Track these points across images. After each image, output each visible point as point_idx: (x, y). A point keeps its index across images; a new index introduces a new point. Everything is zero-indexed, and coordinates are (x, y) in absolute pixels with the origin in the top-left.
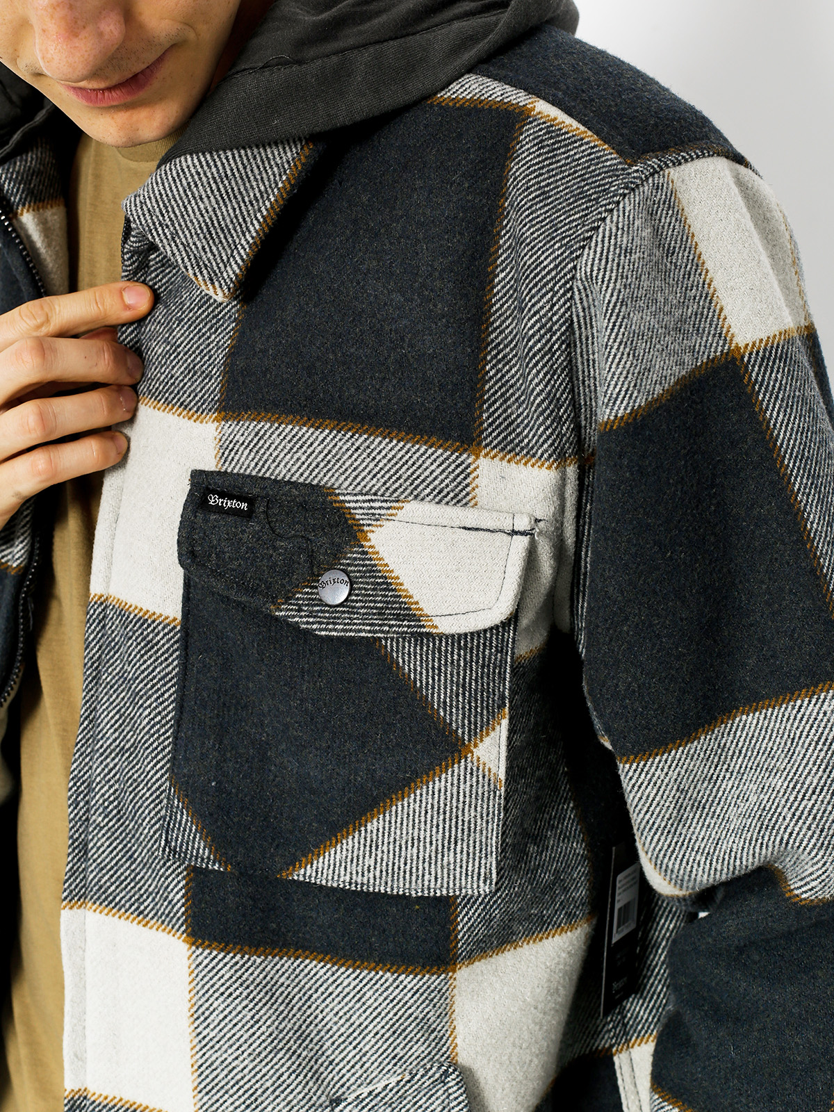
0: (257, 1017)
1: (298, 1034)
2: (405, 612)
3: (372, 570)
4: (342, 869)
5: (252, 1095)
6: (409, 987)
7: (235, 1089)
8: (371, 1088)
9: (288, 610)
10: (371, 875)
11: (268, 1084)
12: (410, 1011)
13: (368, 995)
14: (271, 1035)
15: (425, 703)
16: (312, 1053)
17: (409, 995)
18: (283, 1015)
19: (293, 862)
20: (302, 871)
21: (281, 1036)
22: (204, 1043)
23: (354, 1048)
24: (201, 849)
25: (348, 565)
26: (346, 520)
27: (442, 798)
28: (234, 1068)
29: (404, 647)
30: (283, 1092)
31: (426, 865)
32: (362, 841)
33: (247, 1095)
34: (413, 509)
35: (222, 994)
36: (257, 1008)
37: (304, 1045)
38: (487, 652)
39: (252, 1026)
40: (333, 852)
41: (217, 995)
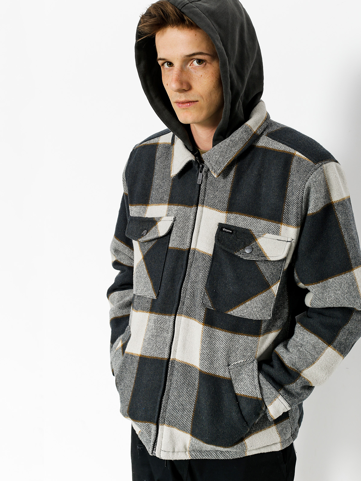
0: (216, 343)
1: (223, 349)
2: (264, 256)
3: (257, 246)
4: (239, 312)
5: (212, 361)
6: (250, 339)
7: (208, 360)
8: (237, 362)
9: (238, 253)
10: (245, 314)
11: (216, 359)
12: (249, 345)
13: (240, 341)
14: (218, 347)
15: (264, 276)
16: (226, 354)
17: (250, 341)
18: (221, 344)
19: (228, 310)
20: (230, 312)
21: (220, 348)
22: (203, 348)
23: (235, 353)
24: (209, 305)
25: (252, 245)
26: (253, 236)
27: (264, 297)
28: (209, 354)
29: (261, 264)
30: (218, 361)
31: (258, 313)
32: (245, 306)
33: (211, 361)
34: (267, 235)
35: (209, 337)
36: (216, 341)
37: (224, 352)
38: (278, 267)
39: (214, 345)
40: (238, 308)
41: (208, 337)
